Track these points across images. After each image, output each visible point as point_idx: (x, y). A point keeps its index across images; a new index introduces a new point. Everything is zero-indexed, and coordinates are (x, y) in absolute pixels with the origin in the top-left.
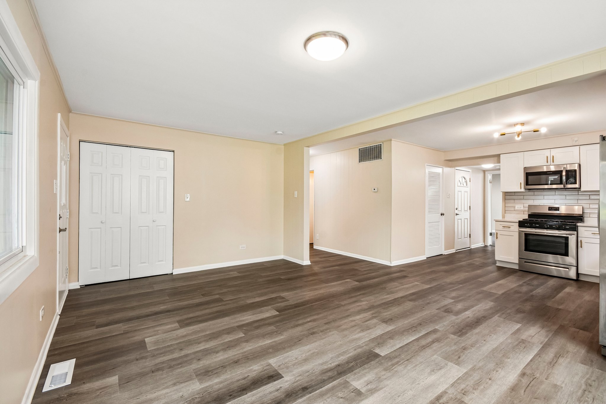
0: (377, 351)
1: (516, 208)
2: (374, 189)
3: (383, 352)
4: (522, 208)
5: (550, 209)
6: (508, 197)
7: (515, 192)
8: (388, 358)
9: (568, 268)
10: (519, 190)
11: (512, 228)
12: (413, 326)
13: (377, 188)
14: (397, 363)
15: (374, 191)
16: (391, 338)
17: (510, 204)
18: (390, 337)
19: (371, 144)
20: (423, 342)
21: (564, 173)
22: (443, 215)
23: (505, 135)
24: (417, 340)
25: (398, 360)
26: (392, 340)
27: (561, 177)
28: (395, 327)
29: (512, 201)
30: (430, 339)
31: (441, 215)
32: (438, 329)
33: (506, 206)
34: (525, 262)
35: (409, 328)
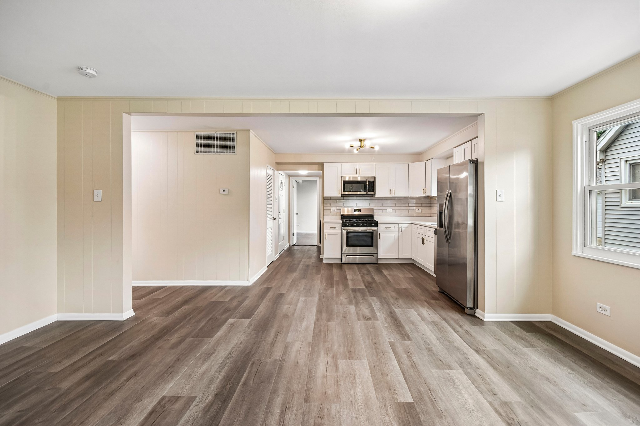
1: (332, 211)
2: (224, 191)
4: (336, 211)
5: (355, 211)
6: (326, 201)
7: (331, 197)
9: (373, 256)
10: (338, 195)
11: (337, 229)
13: (228, 190)
15: (224, 193)
17: (327, 207)
19: (219, 131)
21: (367, 183)
22: (275, 220)
23: (353, 146)
27: (366, 185)
29: (328, 205)
31: (273, 219)
33: (324, 209)
34: (347, 256)
35: (375, 352)
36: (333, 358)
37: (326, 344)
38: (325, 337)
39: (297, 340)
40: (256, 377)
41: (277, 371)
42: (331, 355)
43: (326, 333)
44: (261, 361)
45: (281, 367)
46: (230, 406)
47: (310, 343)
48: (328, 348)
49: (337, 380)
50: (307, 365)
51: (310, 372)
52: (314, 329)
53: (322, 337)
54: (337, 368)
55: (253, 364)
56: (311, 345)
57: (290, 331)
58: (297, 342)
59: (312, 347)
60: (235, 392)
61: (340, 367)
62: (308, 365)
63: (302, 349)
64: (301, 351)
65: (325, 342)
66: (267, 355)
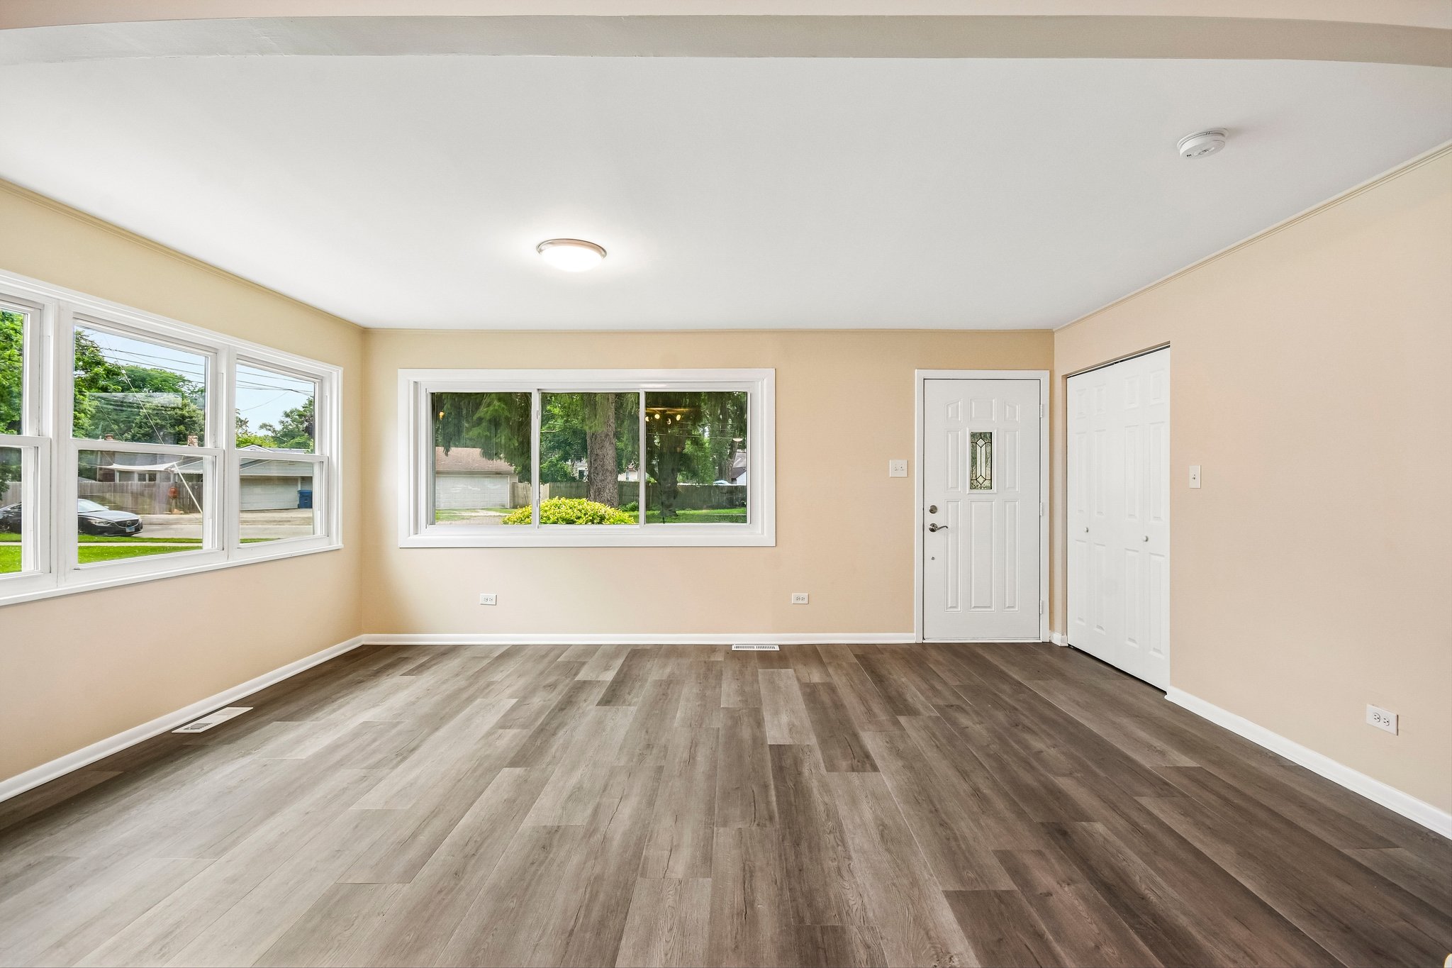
0: (518, 771)
3: (508, 775)
8: (494, 769)
12: (476, 857)
14: (475, 770)
16: (510, 802)
18: (514, 801)
20: (438, 824)
24: (453, 823)
25: (475, 774)
26: (505, 798)
28: (520, 830)
30: (423, 838)
32: (401, 885)
35: (485, 845)
36: (594, 830)
37: (597, 870)
38: (594, 897)
39: (680, 882)
40: (752, 796)
41: (716, 806)
42: (598, 837)
43: (582, 916)
44: (756, 822)
45: (710, 811)
46: (770, 765)
47: (643, 875)
48: (596, 858)
49: (604, 791)
50: (656, 816)
51: (651, 803)
52: (620, 939)
53: (602, 897)
54: (596, 810)
55: (771, 818)
56: (641, 866)
57: (706, 928)
58: (680, 876)
59: (640, 859)
60: (774, 777)
61: (589, 811)
62: (653, 816)
63: (666, 853)
64: (669, 848)
65: (599, 879)
66: (750, 838)
